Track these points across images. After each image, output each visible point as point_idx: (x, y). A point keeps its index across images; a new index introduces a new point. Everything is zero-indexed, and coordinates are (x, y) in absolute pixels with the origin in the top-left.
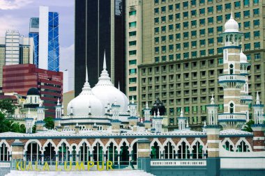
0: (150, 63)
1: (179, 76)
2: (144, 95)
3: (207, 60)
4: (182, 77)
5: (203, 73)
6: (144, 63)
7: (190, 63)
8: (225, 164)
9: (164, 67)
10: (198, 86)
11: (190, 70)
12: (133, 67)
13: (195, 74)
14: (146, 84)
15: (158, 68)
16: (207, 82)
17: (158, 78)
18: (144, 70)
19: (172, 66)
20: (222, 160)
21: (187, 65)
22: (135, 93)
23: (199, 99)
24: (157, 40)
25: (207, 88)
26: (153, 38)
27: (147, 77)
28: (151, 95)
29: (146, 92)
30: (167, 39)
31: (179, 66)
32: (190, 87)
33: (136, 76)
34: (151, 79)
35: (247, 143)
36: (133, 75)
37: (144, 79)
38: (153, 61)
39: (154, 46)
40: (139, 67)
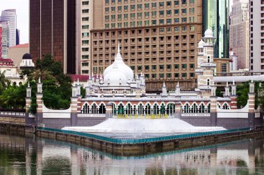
0: (101, 28)
1: (126, 40)
2: (96, 55)
3: (150, 29)
4: (129, 41)
5: (147, 39)
6: (96, 29)
7: (136, 30)
8: (219, 116)
9: (114, 33)
10: (143, 50)
11: (136, 36)
12: (86, 31)
13: (140, 40)
14: (98, 46)
15: (108, 34)
16: (150, 46)
17: (108, 41)
18: (96, 34)
19: (120, 33)
20: (218, 114)
21: (133, 32)
22: (88, 53)
23: (143, 60)
24: (107, 9)
25: (150, 51)
26: (104, 8)
27: (98, 40)
28: (101, 55)
29: (98, 52)
30: (116, 9)
31: (126, 32)
32: (136, 50)
33: (89, 39)
34: (101, 42)
35: (228, 105)
36: (86, 38)
37: (96, 42)
38: (104, 28)
39: (104, 15)
40: (91, 32)
